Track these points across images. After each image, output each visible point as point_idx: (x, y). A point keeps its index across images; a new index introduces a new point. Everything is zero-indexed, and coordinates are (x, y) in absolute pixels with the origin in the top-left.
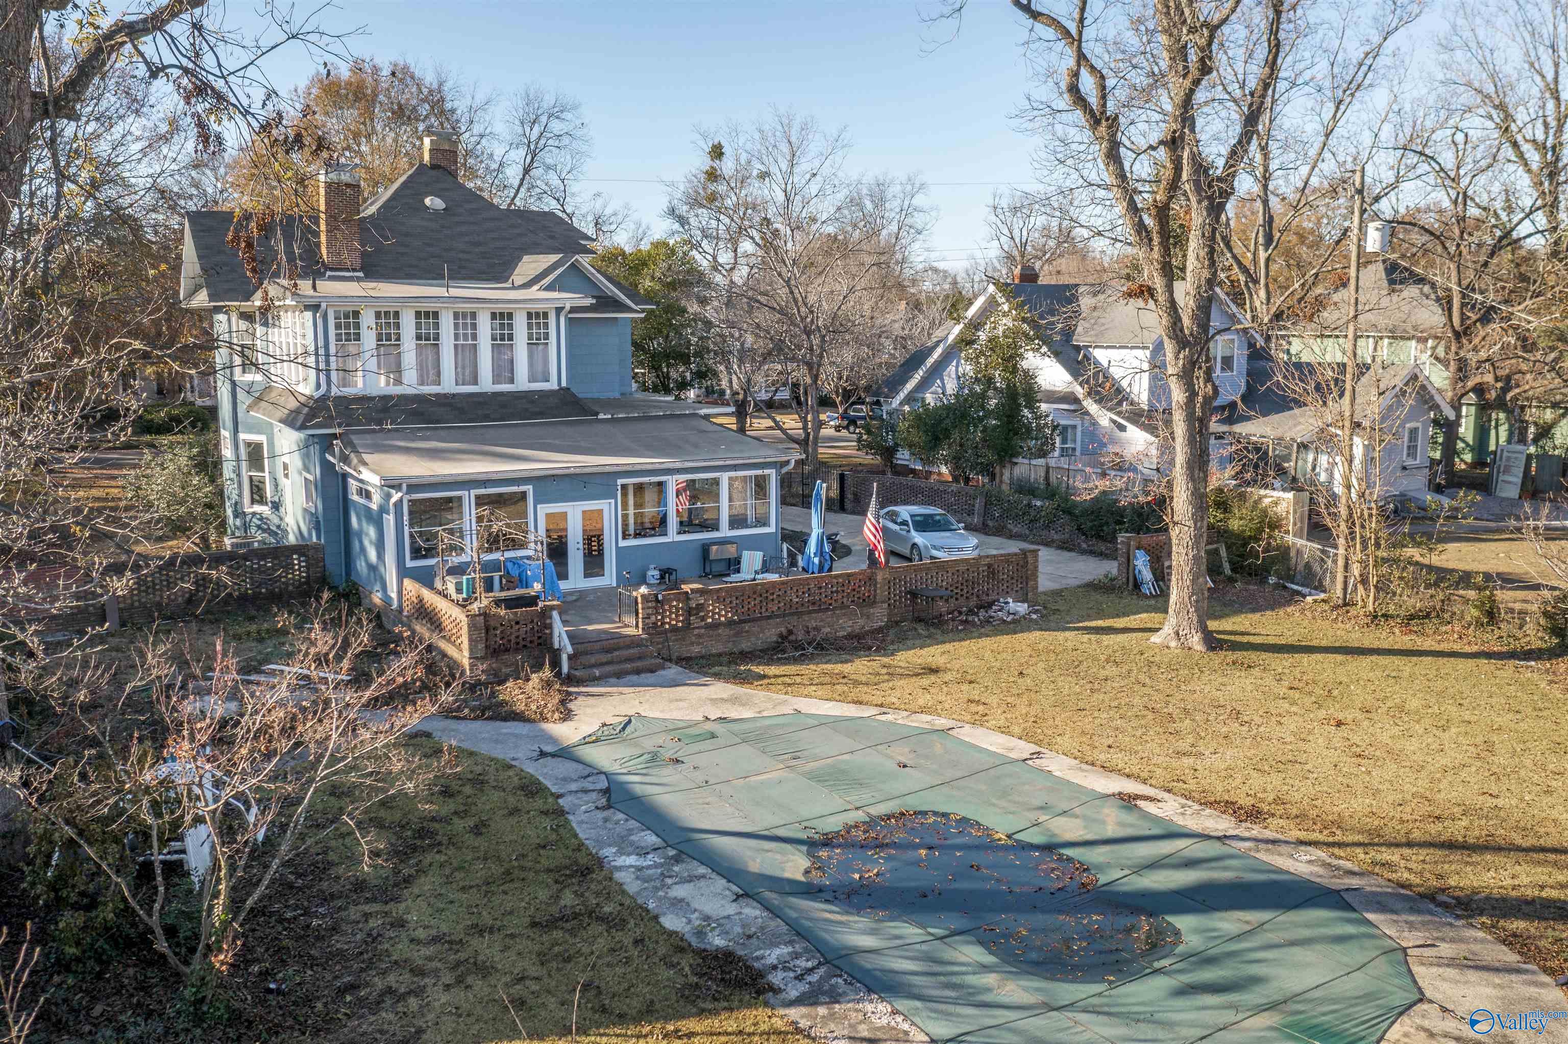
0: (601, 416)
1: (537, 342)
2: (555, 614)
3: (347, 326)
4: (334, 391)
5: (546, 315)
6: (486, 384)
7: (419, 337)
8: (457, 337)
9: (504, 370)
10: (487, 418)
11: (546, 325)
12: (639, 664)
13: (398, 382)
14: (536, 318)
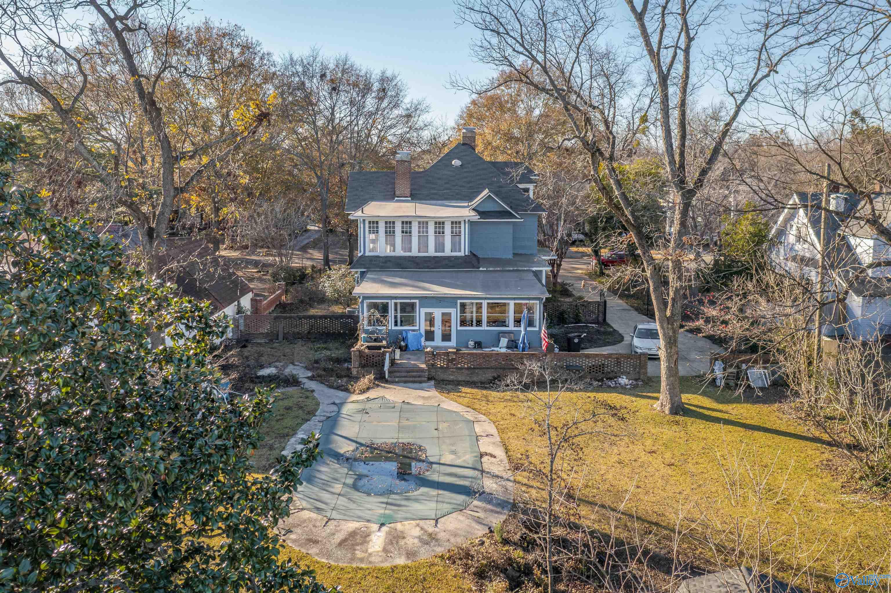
0: (481, 269)
1: (455, 235)
2: (388, 354)
3: (373, 227)
4: (367, 254)
5: (460, 223)
6: (431, 252)
7: (403, 232)
8: (419, 232)
9: (440, 247)
10: (428, 267)
11: (460, 227)
12: (416, 379)
13: (394, 251)
14: (456, 224)
